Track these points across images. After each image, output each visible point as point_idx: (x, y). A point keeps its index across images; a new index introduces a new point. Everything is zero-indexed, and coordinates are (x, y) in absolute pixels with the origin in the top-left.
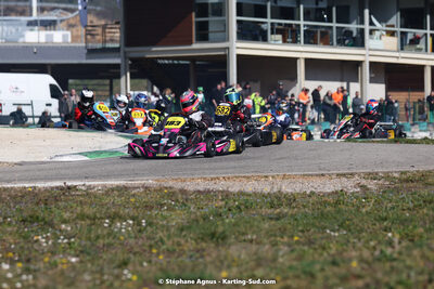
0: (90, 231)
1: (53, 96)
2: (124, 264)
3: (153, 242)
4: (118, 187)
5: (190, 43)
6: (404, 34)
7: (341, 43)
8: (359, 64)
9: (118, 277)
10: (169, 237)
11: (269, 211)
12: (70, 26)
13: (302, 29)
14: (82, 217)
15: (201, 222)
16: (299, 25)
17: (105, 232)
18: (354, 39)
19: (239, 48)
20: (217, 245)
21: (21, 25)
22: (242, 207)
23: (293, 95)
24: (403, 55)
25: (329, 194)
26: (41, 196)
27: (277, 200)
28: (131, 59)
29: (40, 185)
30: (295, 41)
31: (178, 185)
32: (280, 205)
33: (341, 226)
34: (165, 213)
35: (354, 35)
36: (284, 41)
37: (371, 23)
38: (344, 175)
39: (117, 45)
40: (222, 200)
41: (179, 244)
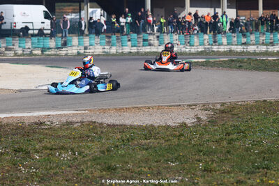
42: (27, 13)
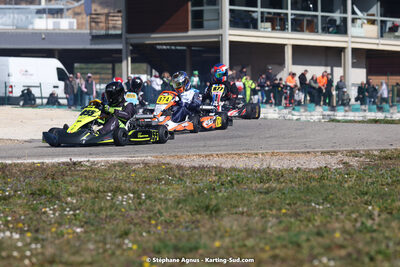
0: (93, 203)
1: (59, 79)
2: (125, 234)
3: (151, 214)
4: (120, 162)
5: (187, 30)
6: (383, 23)
7: (325, 30)
8: (342, 50)
9: (119, 246)
10: (167, 209)
11: (259, 186)
12: (76, 14)
13: (290, 17)
14: (87, 190)
15: (196, 196)
16: (286, 14)
17: (108, 205)
18: (338, 26)
19: (231, 35)
20: (211, 216)
21: (30, 13)
22: (234, 182)
23: (281, 79)
24: (382, 41)
25: (314, 170)
26: (49, 172)
27: (266, 175)
28: (132, 45)
29: (48, 161)
30: (283, 29)
31: (175, 162)
32: (269, 180)
33: (325, 199)
34: (163, 187)
35: (338, 23)
36: (273, 29)
37: (354, 12)
38: (328, 153)
39: (119, 32)
40: (216, 175)
41: (176, 216)
42: (30, 72)
